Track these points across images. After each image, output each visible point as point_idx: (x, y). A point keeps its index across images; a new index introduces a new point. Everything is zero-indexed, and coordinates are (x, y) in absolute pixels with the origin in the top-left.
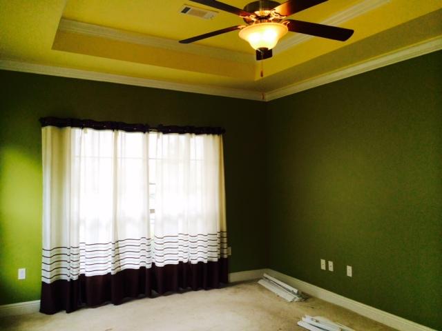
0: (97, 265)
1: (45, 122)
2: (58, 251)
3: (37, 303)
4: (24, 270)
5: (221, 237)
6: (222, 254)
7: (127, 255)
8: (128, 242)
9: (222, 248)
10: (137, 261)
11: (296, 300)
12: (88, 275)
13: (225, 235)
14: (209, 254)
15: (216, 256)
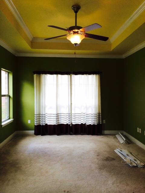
0: (51, 121)
1: (34, 73)
2: (39, 115)
3: (33, 131)
4: (30, 120)
5: (99, 116)
6: (99, 122)
7: (62, 119)
8: (62, 115)
9: (99, 120)
10: (65, 121)
11: (124, 143)
12: (48, 124)
13: (100, 115)
14: (93, 122)
15: (96, 123)
